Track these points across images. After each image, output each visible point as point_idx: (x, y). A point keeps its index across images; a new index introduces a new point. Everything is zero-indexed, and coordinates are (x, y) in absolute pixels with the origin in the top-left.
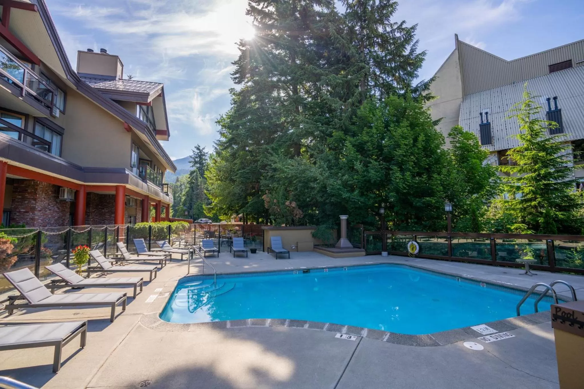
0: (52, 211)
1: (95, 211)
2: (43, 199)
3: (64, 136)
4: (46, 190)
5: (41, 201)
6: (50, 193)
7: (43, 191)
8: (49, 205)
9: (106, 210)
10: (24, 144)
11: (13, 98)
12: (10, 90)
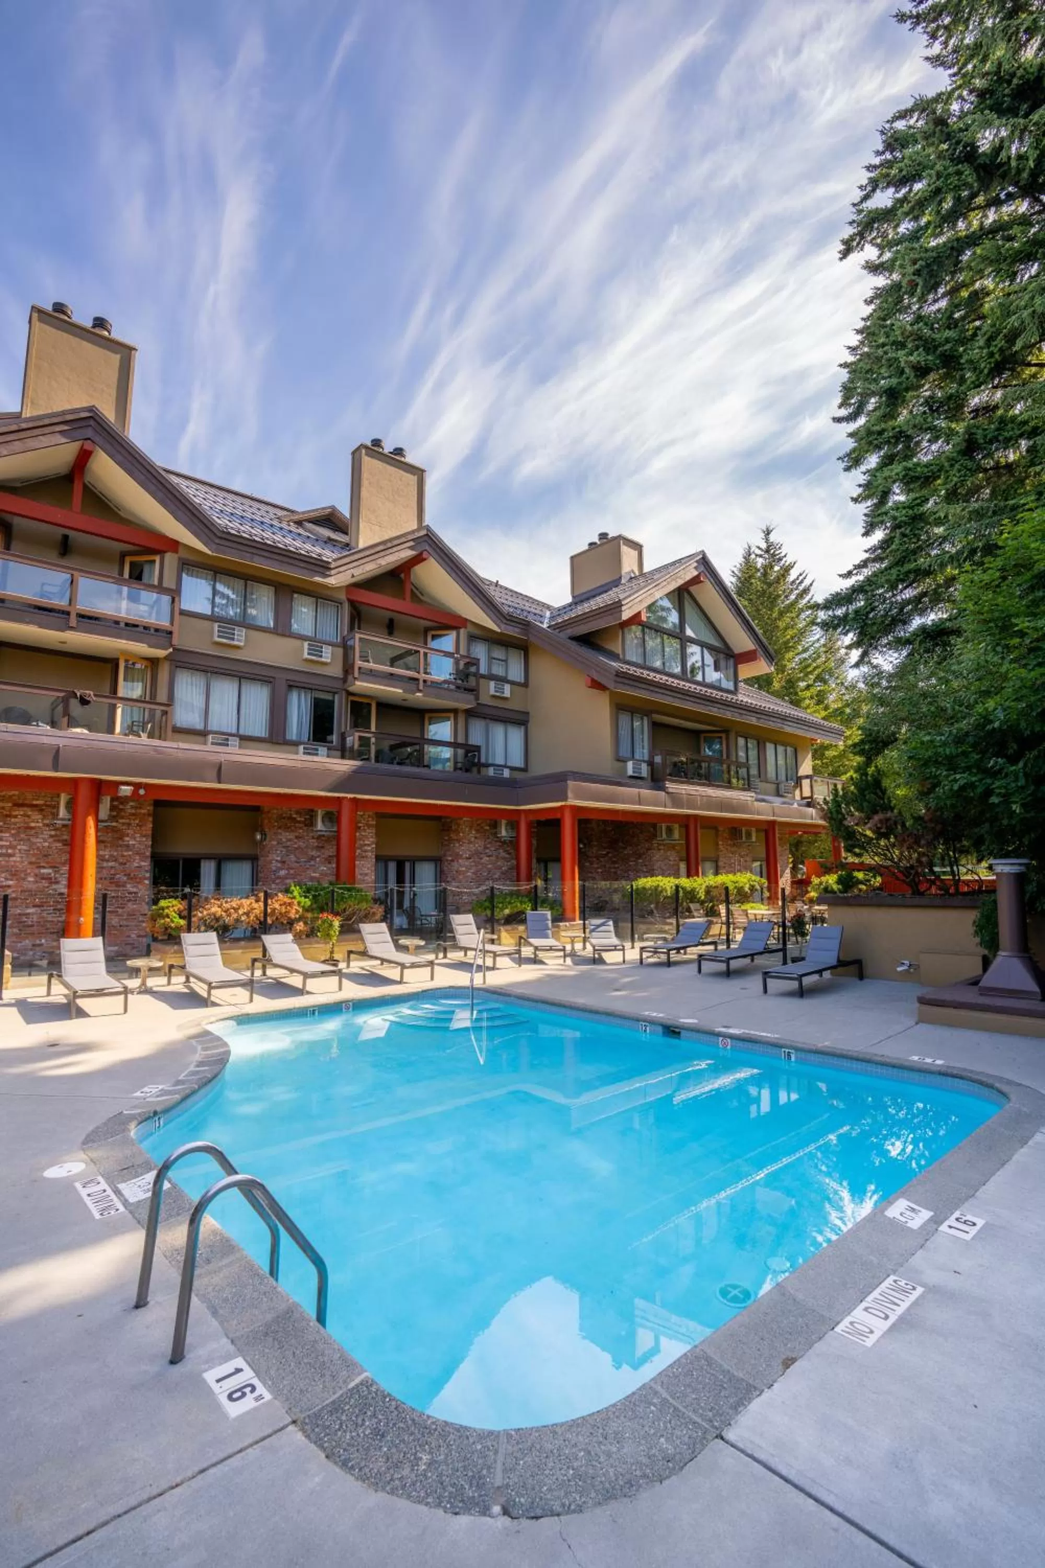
0: (493, 858)
1: (608, 853)
2: (473, 839)
3: (529, 725)
4: (478, 825)
5: (470, 842)
6: (488, 828)
7: (471, 828)
8: (486, 848)
9: (628, 851)
10: (378, 765)
11: (409, 696)
12: (400, 688)
